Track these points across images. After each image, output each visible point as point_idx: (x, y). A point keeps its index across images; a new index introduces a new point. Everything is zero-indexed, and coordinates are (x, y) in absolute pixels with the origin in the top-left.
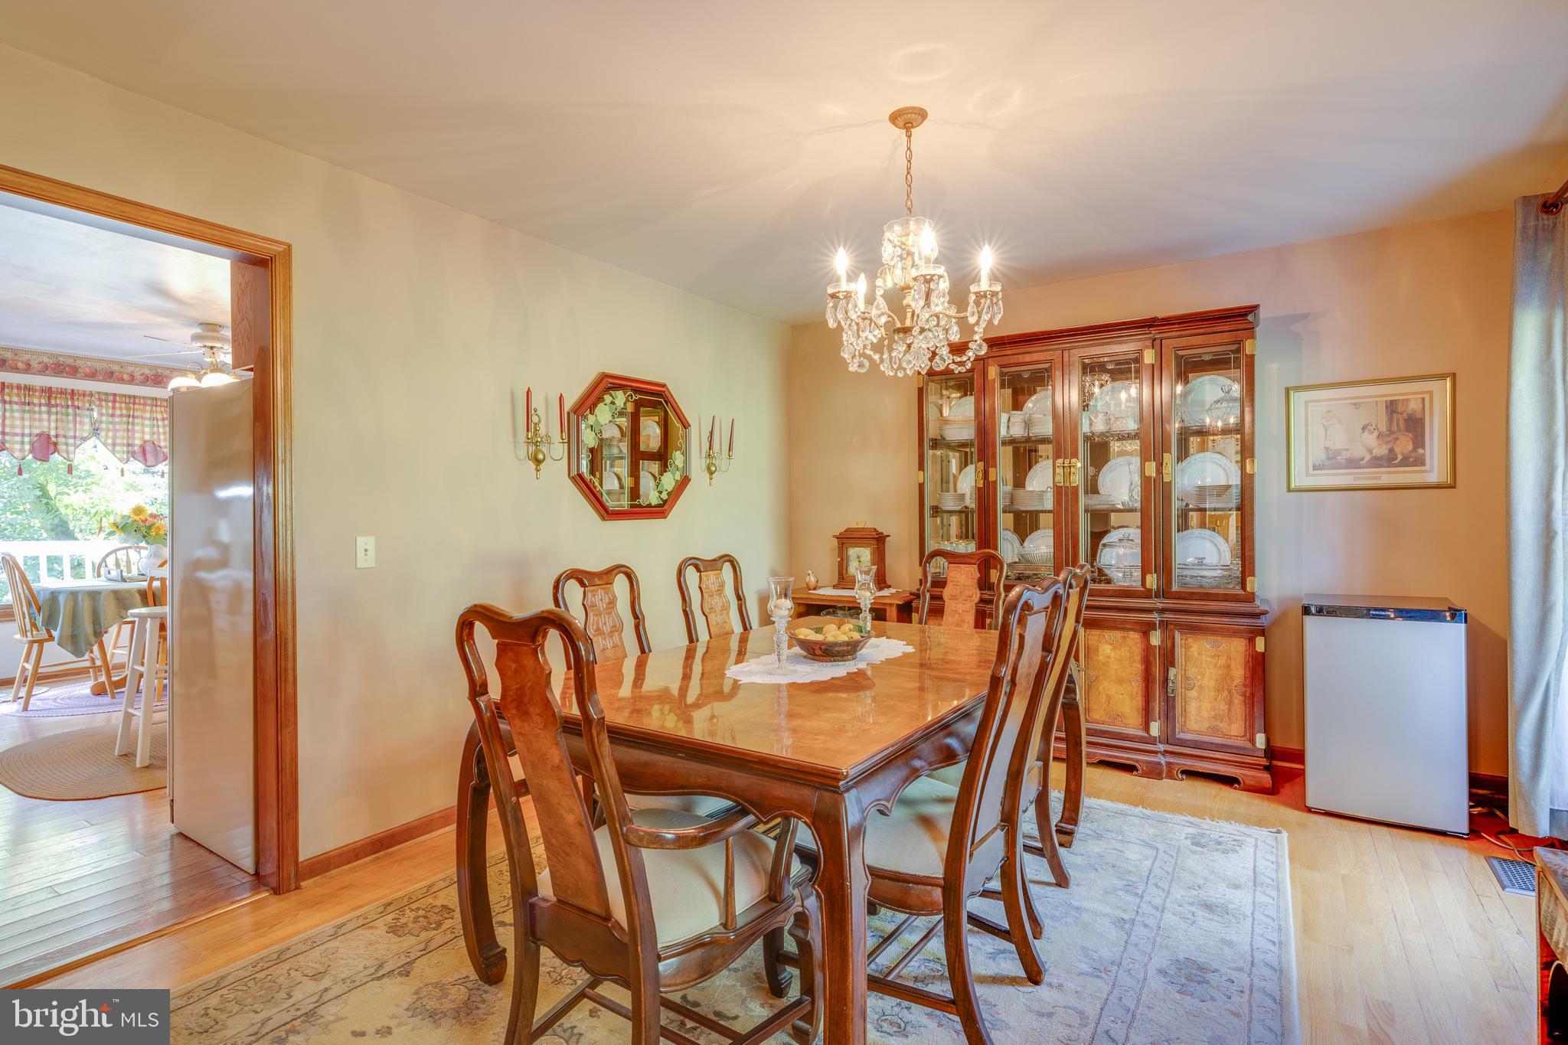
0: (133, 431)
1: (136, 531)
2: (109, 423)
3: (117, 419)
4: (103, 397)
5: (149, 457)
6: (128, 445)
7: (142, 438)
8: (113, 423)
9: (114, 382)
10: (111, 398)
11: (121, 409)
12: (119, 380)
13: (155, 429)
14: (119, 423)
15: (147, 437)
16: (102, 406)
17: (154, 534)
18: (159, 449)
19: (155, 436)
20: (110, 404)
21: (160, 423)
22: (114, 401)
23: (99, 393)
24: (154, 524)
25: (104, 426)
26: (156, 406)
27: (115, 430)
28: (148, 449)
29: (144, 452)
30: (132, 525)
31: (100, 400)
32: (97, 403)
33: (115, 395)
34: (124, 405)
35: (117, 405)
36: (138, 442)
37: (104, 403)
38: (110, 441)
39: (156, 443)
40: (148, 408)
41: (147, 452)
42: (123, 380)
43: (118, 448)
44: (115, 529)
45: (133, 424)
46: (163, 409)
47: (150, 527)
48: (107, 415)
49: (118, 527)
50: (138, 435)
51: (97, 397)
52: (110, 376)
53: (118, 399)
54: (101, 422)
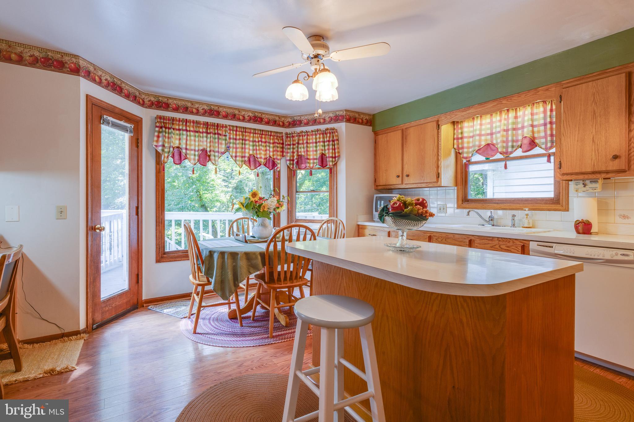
0: (245, 148)
1: (252, 209)
2: (233, 143)
3: (238, 142)
4: (231, 128)
5: (252, 163)
6: (242, 157)
7: (249, 153)
8: (236, 144)
9: (236, 120)
10: (235, 129)
11: (239, 135)
12: (238, 119)
13: (255, 147)
14: (239, 144)
15: (251, 152)
16: (231, 134)
17: (262, 210)
18: (257, 159)
19: (255, 152)
20: (234, 132)
21: (257, 144)
22: (236, 131)
23: (229, 126)
24: (262, 204)
25: (231, 145)
26: (256, 134)
27: (236, 148)
28: (252, 159)
29: (249, 161)
30: (250, 204)
31: (230, 130)
32: (229, 131)
33: (237, 127)
34: (241, 133)
35: (238, 133)
36: (247, 155)
37: (232, 132)
38: (234, 155)
39: (255, 156)
40: (252, 135)
41: (251, 161)
42: (240, 119)
43: (238, 158)
44: (242, 207)
45: (245, 144)
46: (258, 135)
47: (260, 206)
48: (233, 139)
49: (243, 206)
50: (247, 151)
51: (229, 128)
52: (234, 117)
53: (238, 129)
54: (230, 143)
